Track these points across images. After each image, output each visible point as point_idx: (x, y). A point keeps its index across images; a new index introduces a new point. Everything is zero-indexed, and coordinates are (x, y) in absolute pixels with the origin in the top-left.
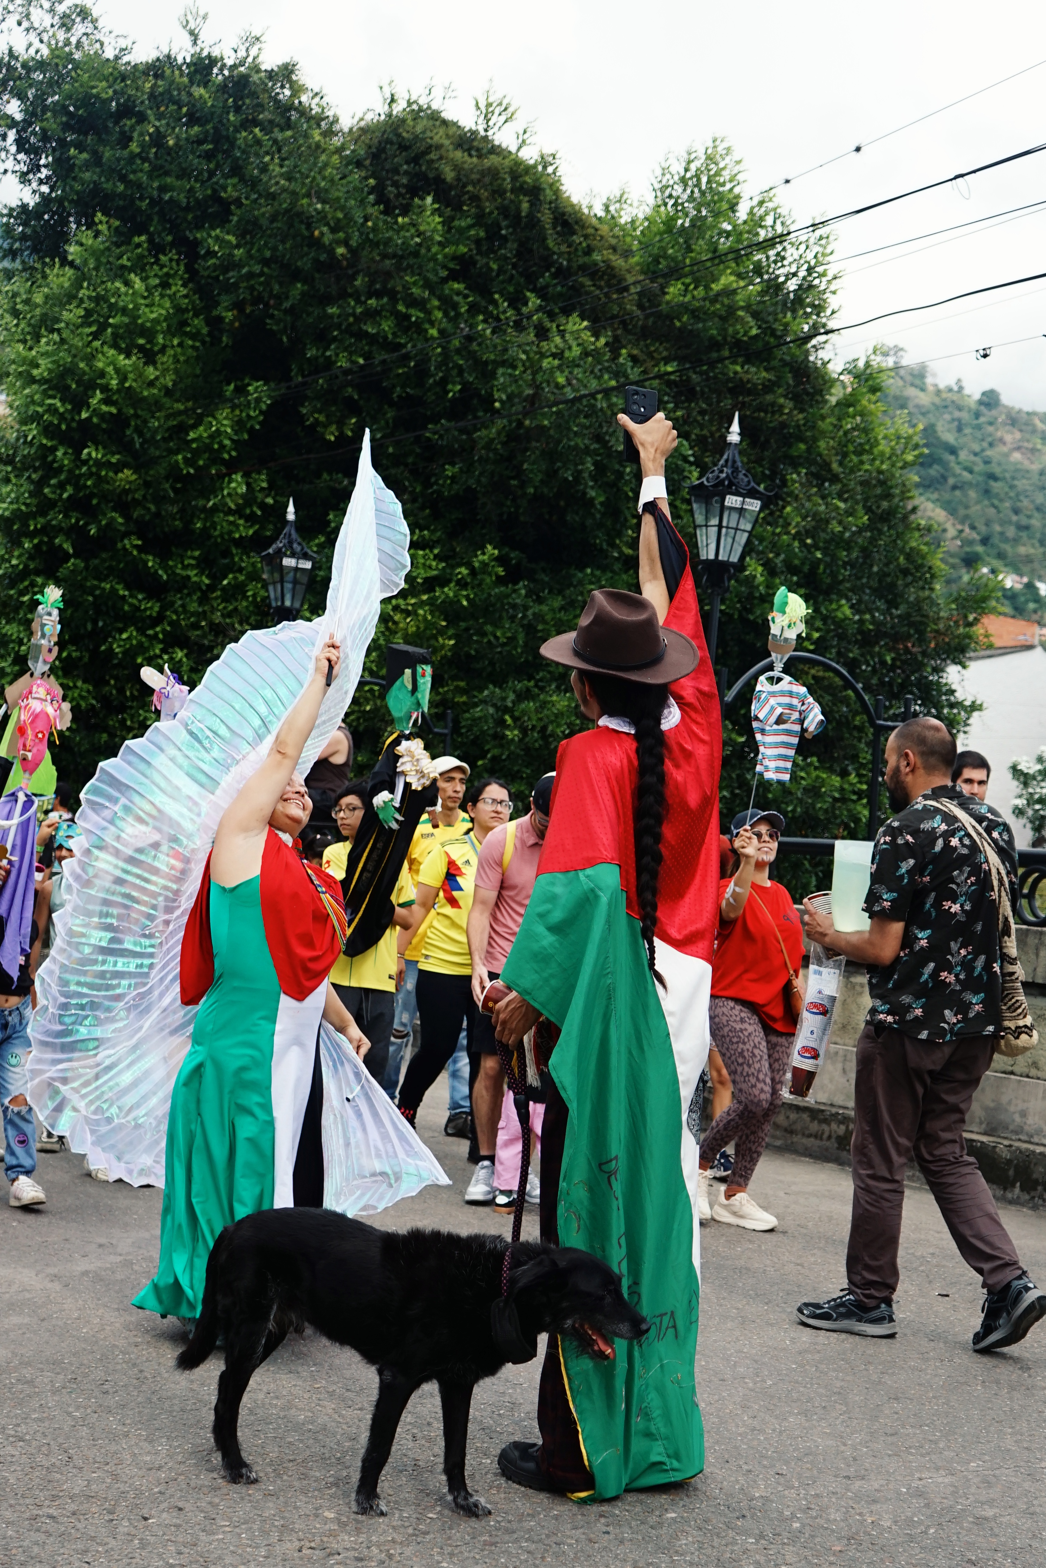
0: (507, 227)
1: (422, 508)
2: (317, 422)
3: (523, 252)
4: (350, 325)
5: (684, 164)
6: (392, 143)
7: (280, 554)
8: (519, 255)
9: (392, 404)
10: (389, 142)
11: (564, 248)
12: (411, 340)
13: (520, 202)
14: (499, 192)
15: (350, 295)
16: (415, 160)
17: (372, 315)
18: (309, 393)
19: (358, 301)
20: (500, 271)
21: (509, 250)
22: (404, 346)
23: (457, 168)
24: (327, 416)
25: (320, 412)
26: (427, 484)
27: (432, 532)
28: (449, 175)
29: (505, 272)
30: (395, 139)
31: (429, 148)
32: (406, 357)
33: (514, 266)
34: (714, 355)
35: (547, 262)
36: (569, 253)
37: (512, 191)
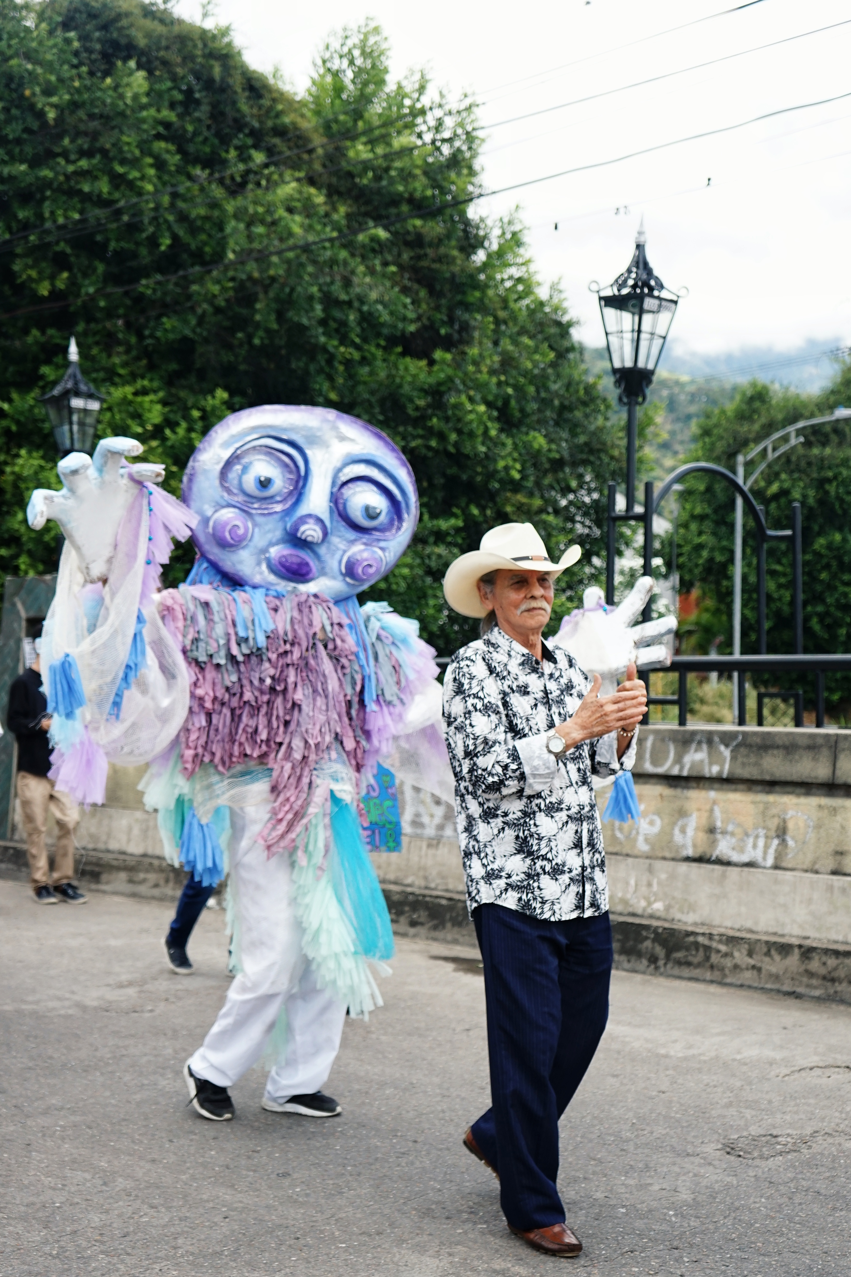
0: (200, 91)
1: (138, 358)
2: (30, 277)
3: (217, 115)
4: (61, 183)
5: (340, 41)
6: (80, 12)
7: (66, 395)
8: (212, 116)
9: (103, 259)
10: (77, 10)
11: (255, 111)
12: (124, 196)
13: (211, 67)
14: (188, 58)
15: (58, 155)
16: (105, 27)
17: (82, 174)
18: (19, 250)
19: (68, 161)
20: (196, 133)
21: (203, 112)
22: (117, 201)
23: (148, 35)
24: (39, 273)
25: (32, 267)
26: (141, 337)
27: (151, 380)
28: (142, 42)
29: (200, 134)
30: (83, 8)
31: (119, 17)
32: (118, 213)
33: (209, 127)
34: (393, 211)
35: (239, 124)
36: (259, 116)
37: (204, 56)
